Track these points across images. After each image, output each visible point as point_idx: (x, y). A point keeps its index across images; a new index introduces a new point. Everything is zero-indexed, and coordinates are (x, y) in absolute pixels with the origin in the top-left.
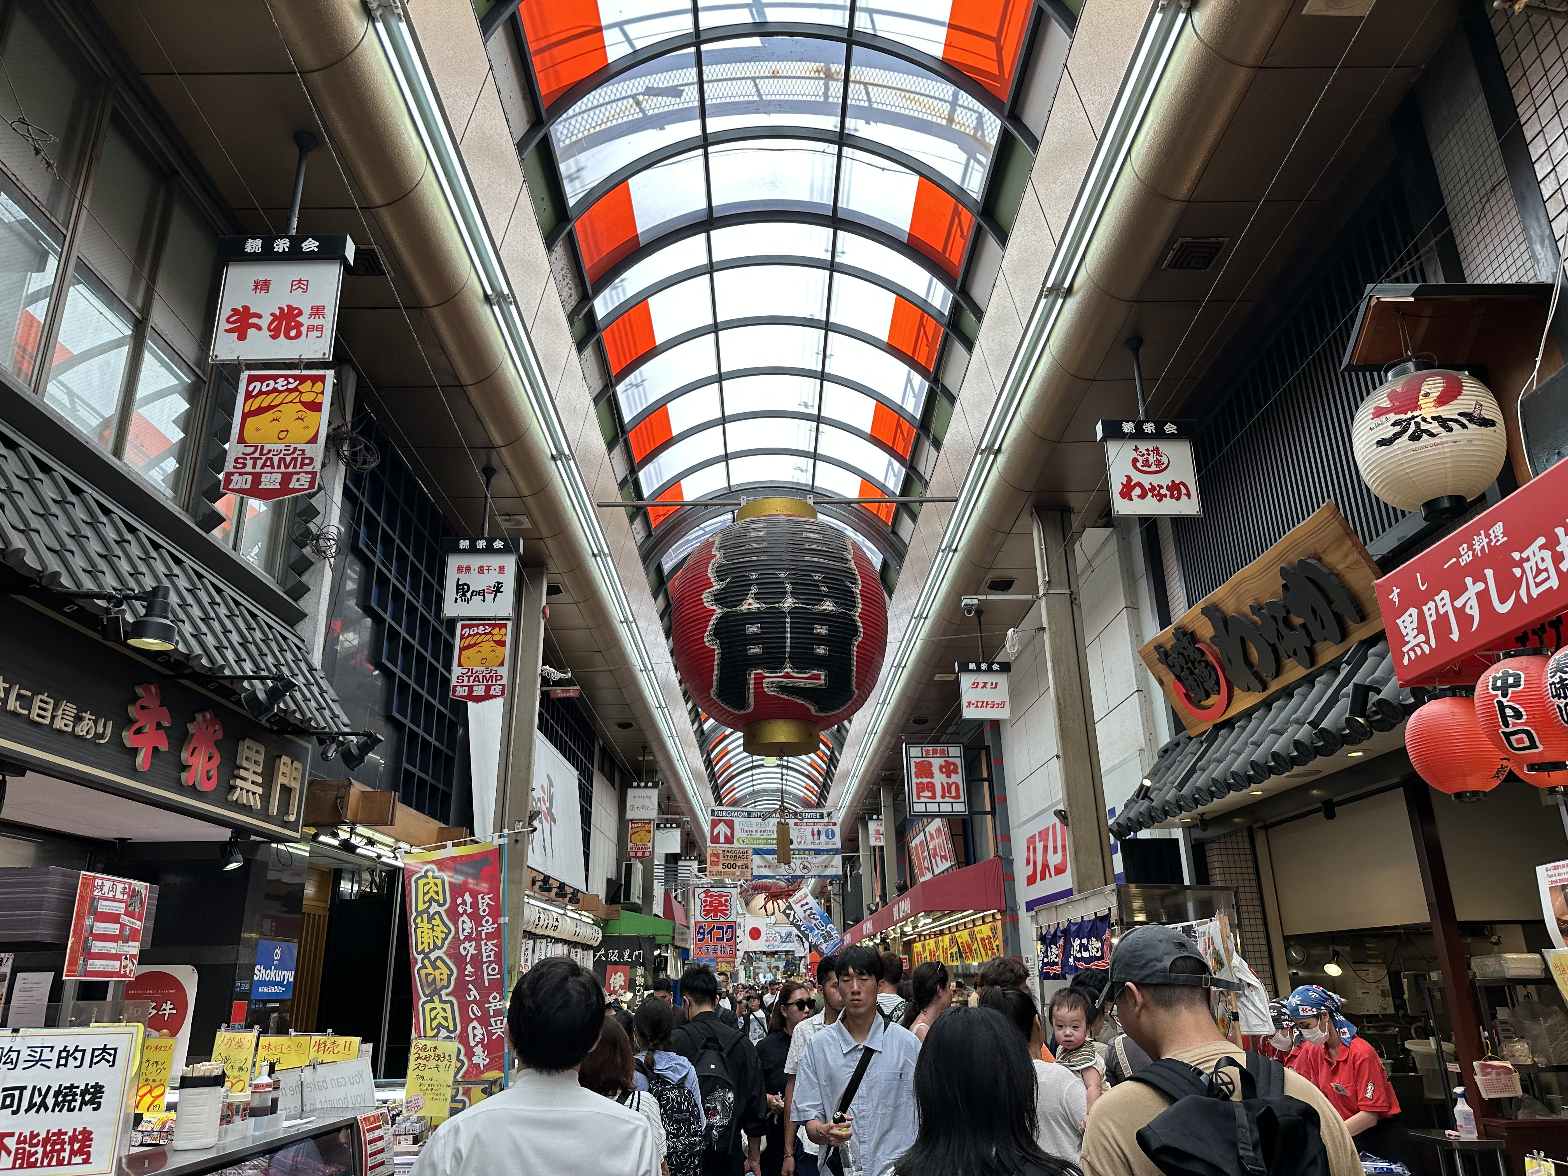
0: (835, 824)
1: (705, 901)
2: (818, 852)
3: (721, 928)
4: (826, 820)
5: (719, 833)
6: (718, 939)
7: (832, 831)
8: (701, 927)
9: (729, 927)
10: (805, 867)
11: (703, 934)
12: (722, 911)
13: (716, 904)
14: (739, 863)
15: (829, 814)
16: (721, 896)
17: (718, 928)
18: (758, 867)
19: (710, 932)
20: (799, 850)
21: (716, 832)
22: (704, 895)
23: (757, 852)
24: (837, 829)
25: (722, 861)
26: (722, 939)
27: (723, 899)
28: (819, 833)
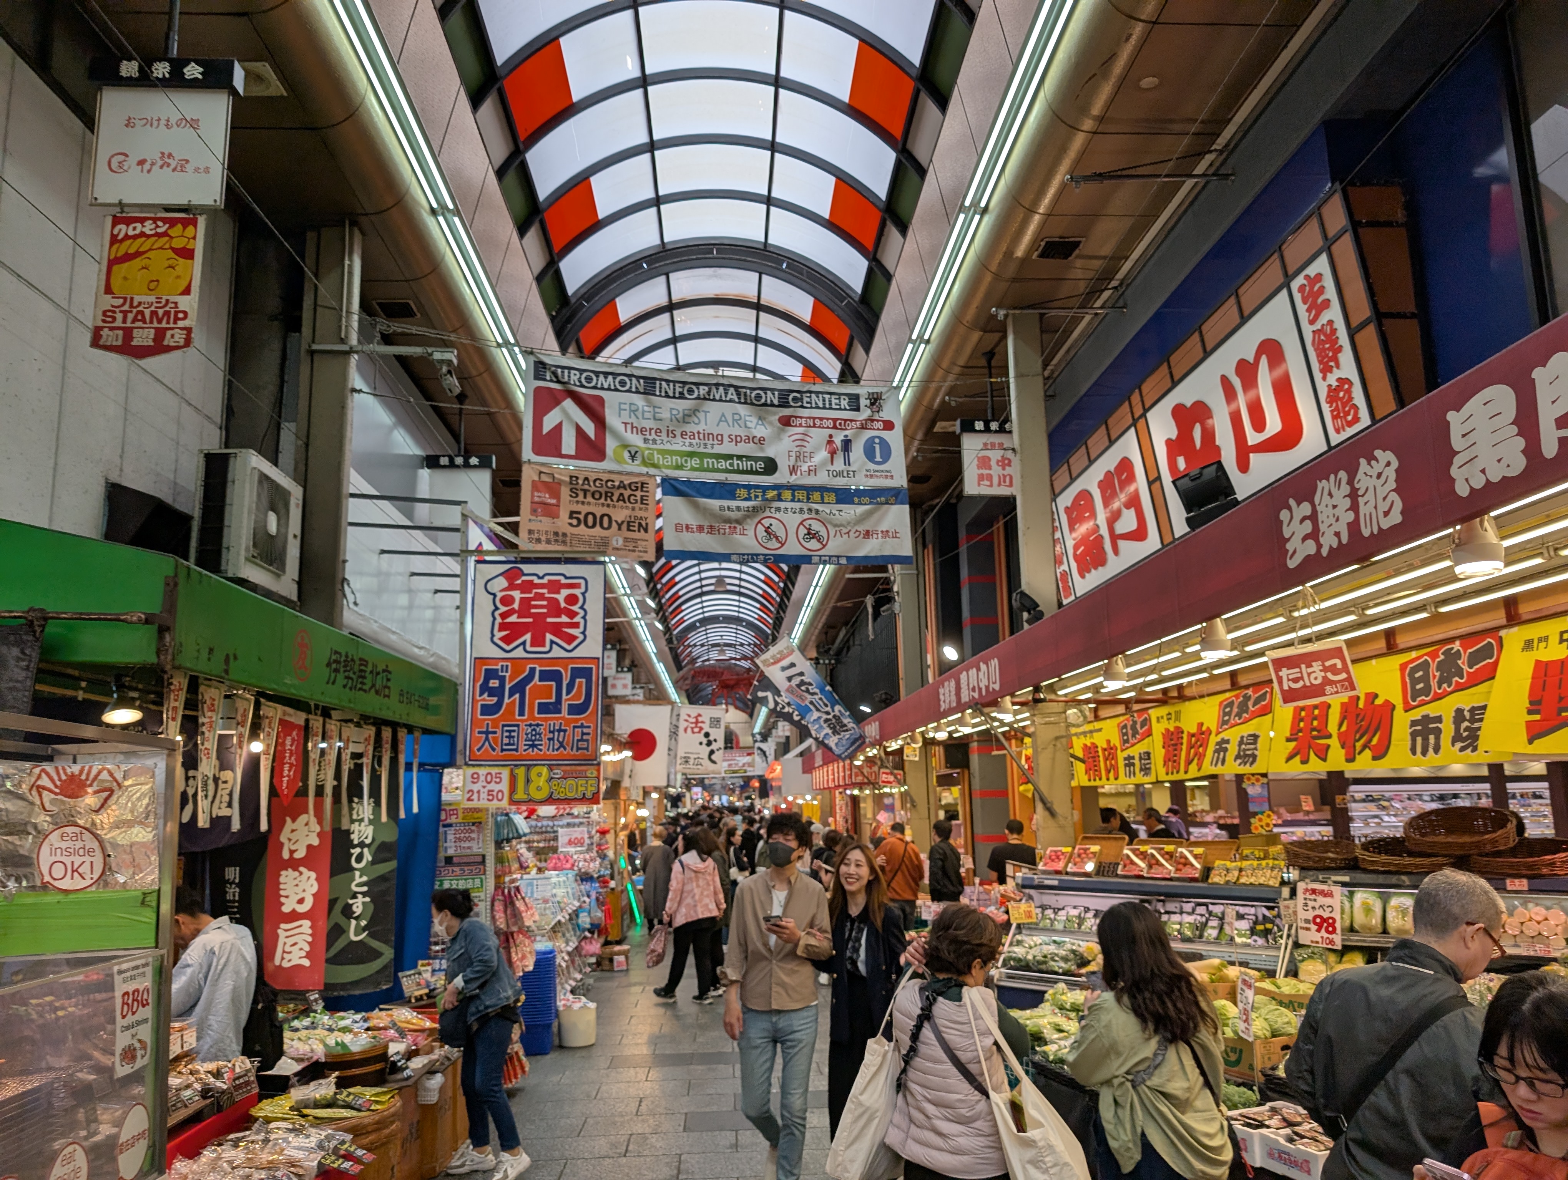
0: (889, 426)
1: (507, 601)
2: (844, 496)
3: (556, 676)
4: (865, 413)
5: (558, 428)
6: (544, 708)
7: (884, 444)
8: (491, 674)
9: (577, 673)
10: (811, 535)
11: (498, 692)
12: (557, 630)
13: (539, 608)
14: (620, 514)
15: (875, 400)
16: (555, 587)
17: (545, 676)
18: (678, 528)
19: (519, 688)
20: (793, 488)
21: (549, 422)
22: (503, 582)
23: (672, 487)
24: (896, 439)
25: (567, 504)
26: (555, 708)
27: (561, 596)
28: (847, 444)
